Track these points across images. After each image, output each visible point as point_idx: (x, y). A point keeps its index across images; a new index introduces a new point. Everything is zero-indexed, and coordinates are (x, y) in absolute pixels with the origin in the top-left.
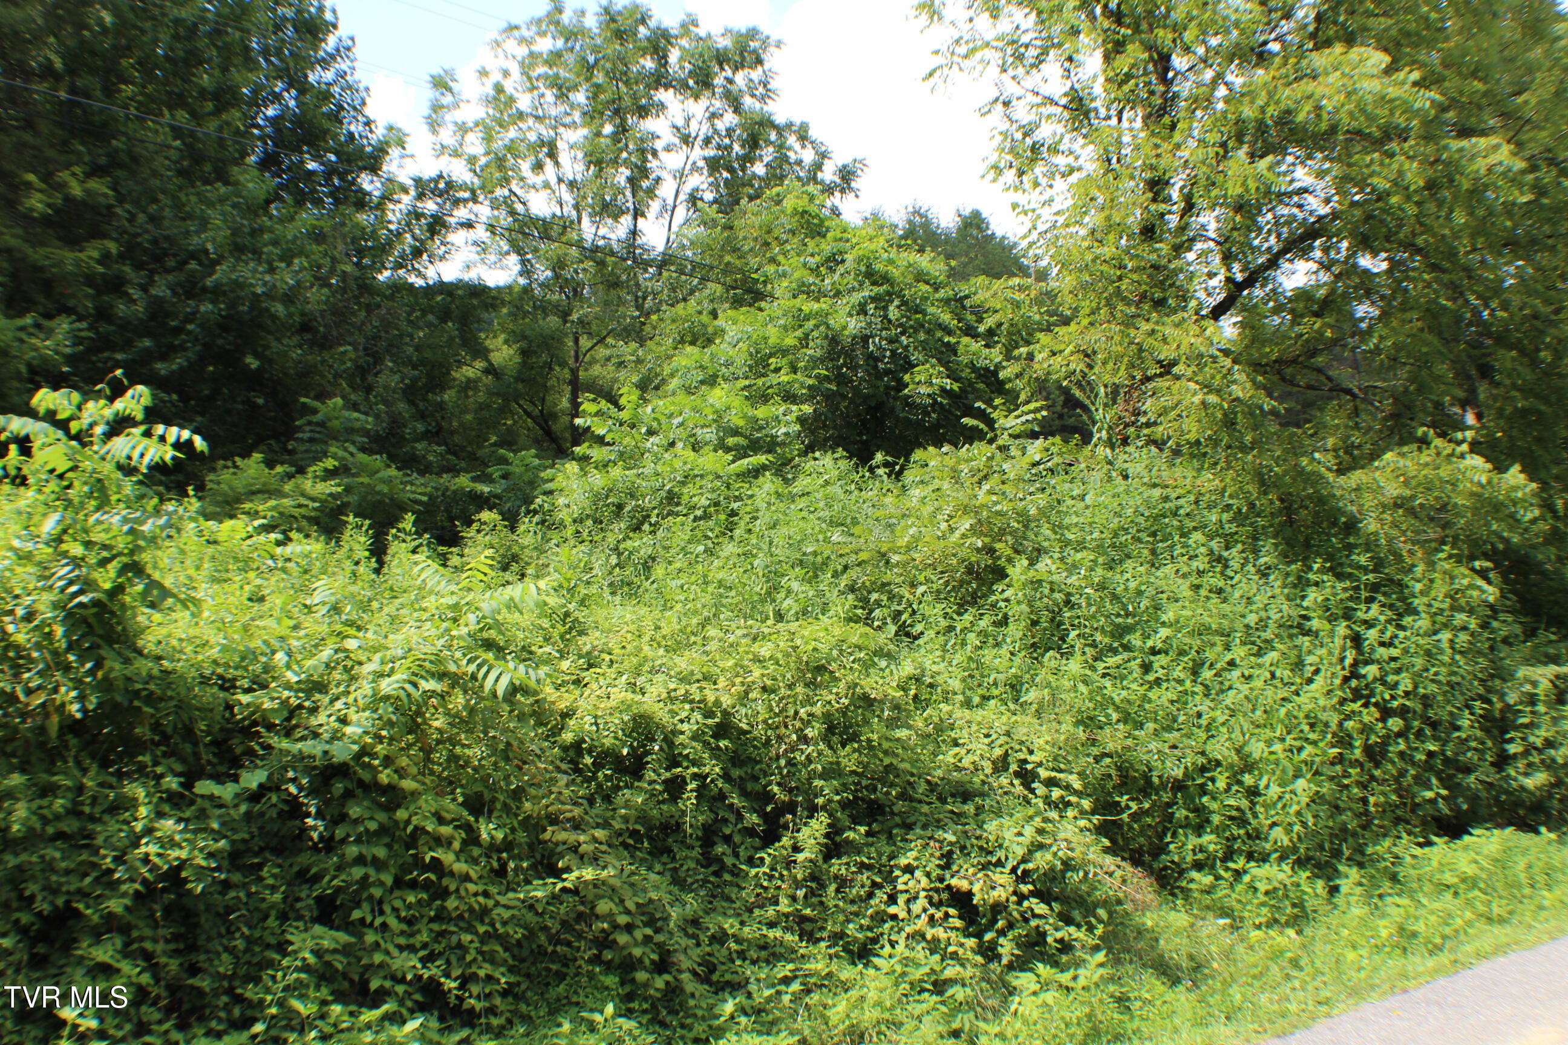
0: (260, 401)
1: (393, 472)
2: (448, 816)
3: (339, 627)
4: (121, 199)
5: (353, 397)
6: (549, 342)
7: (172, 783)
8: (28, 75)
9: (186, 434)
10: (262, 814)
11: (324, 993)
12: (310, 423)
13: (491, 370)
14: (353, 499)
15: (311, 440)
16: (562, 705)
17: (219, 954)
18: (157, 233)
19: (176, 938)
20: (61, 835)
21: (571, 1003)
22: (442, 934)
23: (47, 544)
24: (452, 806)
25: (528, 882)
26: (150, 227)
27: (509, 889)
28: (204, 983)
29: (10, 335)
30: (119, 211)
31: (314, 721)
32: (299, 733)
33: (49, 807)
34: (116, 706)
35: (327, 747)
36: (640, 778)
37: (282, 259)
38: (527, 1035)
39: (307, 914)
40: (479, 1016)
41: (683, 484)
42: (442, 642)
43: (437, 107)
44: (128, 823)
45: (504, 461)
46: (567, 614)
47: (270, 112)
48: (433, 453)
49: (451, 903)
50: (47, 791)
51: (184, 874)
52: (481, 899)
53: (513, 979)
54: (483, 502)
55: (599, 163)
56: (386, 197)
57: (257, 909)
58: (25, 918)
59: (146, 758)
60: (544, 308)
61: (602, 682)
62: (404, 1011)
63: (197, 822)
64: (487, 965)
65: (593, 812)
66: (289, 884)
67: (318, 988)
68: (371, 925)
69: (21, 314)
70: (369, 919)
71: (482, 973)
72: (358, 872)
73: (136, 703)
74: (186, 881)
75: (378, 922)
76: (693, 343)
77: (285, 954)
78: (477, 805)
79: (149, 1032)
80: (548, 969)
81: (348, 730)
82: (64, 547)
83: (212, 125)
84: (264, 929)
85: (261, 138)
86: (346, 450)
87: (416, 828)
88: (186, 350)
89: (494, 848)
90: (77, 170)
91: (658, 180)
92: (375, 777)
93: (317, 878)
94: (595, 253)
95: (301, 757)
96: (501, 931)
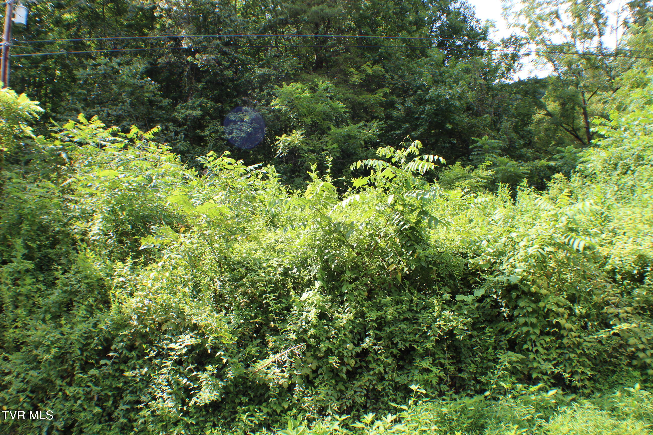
0: (455, 142)
1: (513, 162)
2: (561, 304)
3: (507, 228)
4: (387, 72)
5: (493, 134)
6: (572, 98)
7: (447, 296)
8: (343, 32)
9: (436, 157)
10: (484, 307)
11: (514, 379)
12: (476, 147)
13: (548, 114)
14: (499, 176)
15: (478, 154)
16: (605, 254)
17: (470, 364)
18: (403, 82)
19: (453, 358)
20: (405, 319)
21: (619, 384)
22: (561, 354)
23: (389, 207)
24: (563, 300)
25: (597, 331)
26: (400, 80)
27: (589, 334)
28: (465, 375)
29: (356, 131)
30: (387, 75)
31: (501, 268)
32: (496, 273)
33: (401, 308)
34: (422, 267)
35: (508, 278)
36: (643, 283)
37: (454, 82)
38: (601, 397)
39: (505, 347)
40: (579, 389)
41: (644, 150)
42: (552, 230)
43: (505, 9)
44: (431, 313)
45: (559, 152)
46: (602, 214)
47: (438, 25)
48: (529, 152)
49: (565, 341)
50: (399, 302)
51: (455, 332)
52: (578, 339)
53: (593, 373)
54: (554, 170)
55: (579, 16)
56: (492, 49)
57: (484, 345)
58: (395, 351)
59: (436, 287)
60: (566, 84)
61: (622, 242)
62: (547, 387)
63: (458, 312)
64: (581, 367)
65: (623, 299)
66: (496, 335)
67: (511, 377)
68: (532, 351)
69: (358, 122)
70: (530, 348)
71: (580, 371)
72: (525, 329)
73: (430, 266)
74: (456, 335)
75: (534, 349)
76: (637, 87)
77: (497, 363)
78: (573, 299)
79: (444, 395)
80: (608, 369)
81: (517, 270)
82: (396, 207)
83: (417, 36)
84: (487, 353)
85: (436, 36)
86: (492, 156)
87: (548, 310)
88: (423, 125)
89: (582, 317)
90: (369, 63)
91: (607, 18)
92: (529, 289)
93: (507, 332)
94: (586, 56)
95: (498, 282)
96: (587, 352)
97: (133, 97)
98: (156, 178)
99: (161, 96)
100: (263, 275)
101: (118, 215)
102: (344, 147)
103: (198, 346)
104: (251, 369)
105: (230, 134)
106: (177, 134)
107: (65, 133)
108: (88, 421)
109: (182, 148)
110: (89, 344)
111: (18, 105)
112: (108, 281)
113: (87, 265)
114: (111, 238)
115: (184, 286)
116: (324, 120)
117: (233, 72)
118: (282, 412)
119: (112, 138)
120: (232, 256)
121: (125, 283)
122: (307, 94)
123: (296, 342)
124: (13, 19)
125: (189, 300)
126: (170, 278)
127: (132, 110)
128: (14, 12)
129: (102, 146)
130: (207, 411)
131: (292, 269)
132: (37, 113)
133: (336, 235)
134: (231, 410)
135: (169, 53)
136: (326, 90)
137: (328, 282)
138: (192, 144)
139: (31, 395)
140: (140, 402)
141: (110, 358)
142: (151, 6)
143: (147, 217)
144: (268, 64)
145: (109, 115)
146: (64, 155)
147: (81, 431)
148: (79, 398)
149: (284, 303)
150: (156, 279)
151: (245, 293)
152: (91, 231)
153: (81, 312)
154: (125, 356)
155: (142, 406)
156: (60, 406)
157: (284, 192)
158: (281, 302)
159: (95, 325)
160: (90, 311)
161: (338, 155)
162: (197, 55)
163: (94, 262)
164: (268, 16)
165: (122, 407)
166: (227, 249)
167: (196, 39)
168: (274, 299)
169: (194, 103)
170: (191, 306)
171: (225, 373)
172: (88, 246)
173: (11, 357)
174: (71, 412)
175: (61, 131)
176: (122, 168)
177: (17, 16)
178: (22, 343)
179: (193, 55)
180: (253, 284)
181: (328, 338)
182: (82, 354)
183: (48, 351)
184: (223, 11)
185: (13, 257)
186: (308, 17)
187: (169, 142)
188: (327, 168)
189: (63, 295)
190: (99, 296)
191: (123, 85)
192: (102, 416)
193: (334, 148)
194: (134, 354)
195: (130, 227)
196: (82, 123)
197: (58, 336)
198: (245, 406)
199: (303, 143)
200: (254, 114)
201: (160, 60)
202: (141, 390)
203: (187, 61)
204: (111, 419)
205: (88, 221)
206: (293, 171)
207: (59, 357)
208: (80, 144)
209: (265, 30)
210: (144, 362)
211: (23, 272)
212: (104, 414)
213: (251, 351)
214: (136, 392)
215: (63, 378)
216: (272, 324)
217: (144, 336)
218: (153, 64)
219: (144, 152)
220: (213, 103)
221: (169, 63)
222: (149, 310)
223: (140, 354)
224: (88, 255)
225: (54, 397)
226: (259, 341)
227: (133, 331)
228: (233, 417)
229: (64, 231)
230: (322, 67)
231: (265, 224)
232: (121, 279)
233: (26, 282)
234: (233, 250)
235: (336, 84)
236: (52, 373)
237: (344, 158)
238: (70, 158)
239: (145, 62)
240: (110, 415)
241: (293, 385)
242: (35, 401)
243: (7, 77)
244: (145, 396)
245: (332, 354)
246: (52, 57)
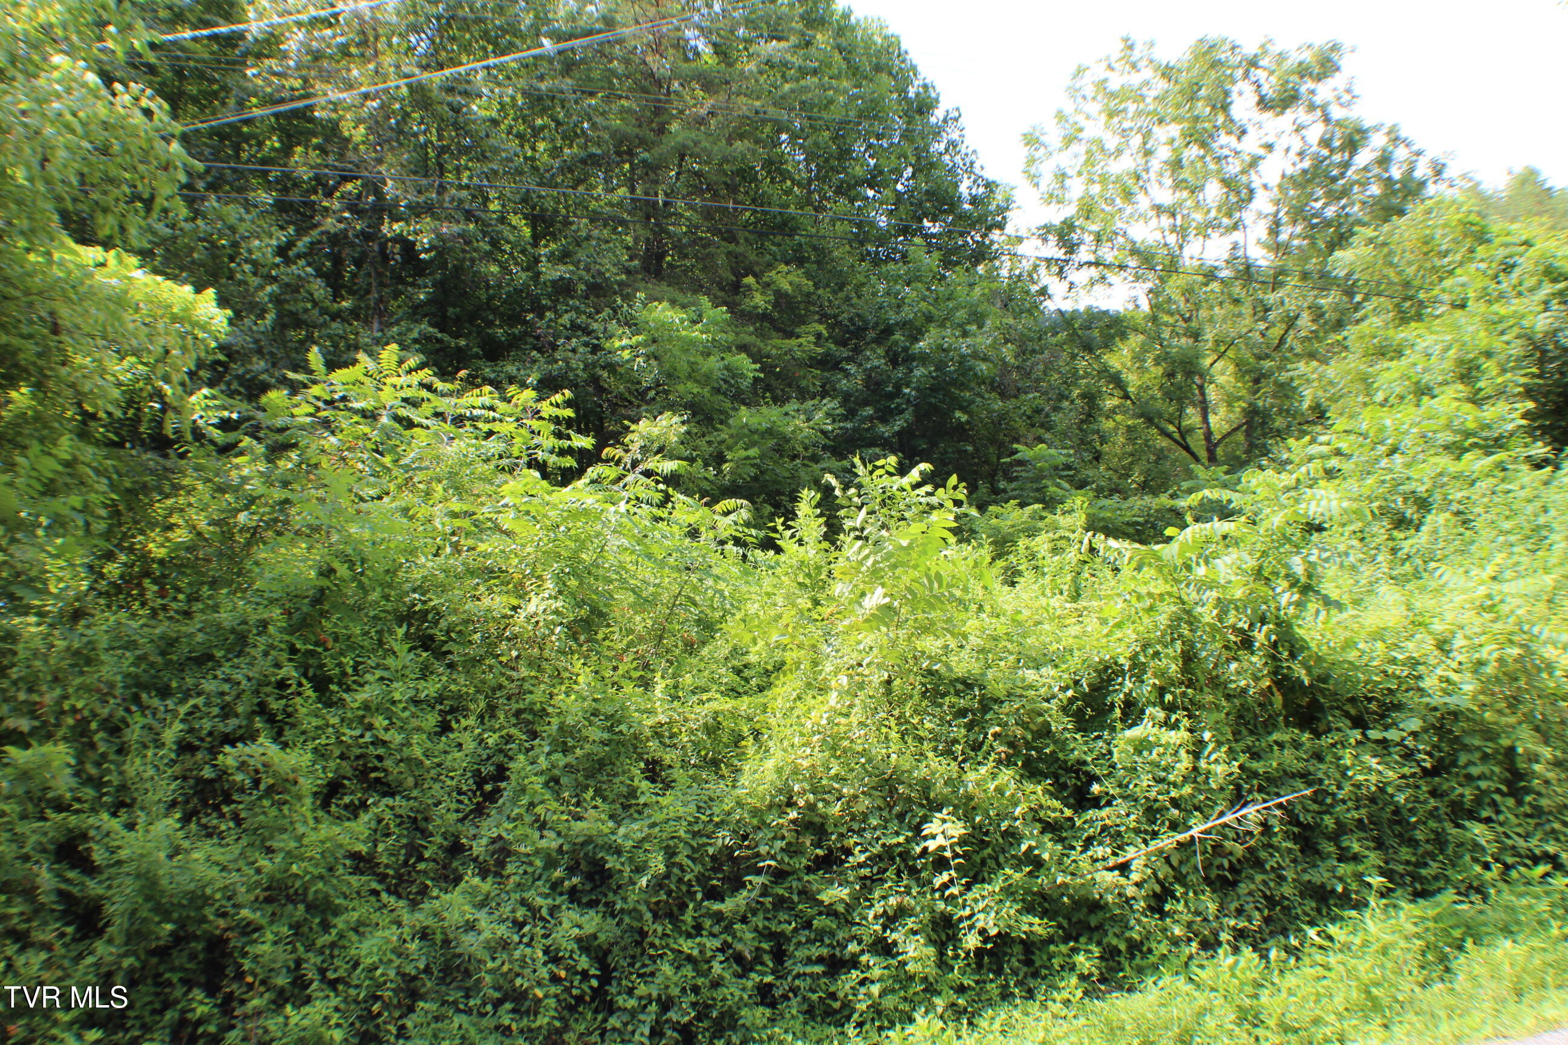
13: (1126, 395)
43: (1031, 161)
88: (902, 412)
193: (747, 457)
227: (793, 816)
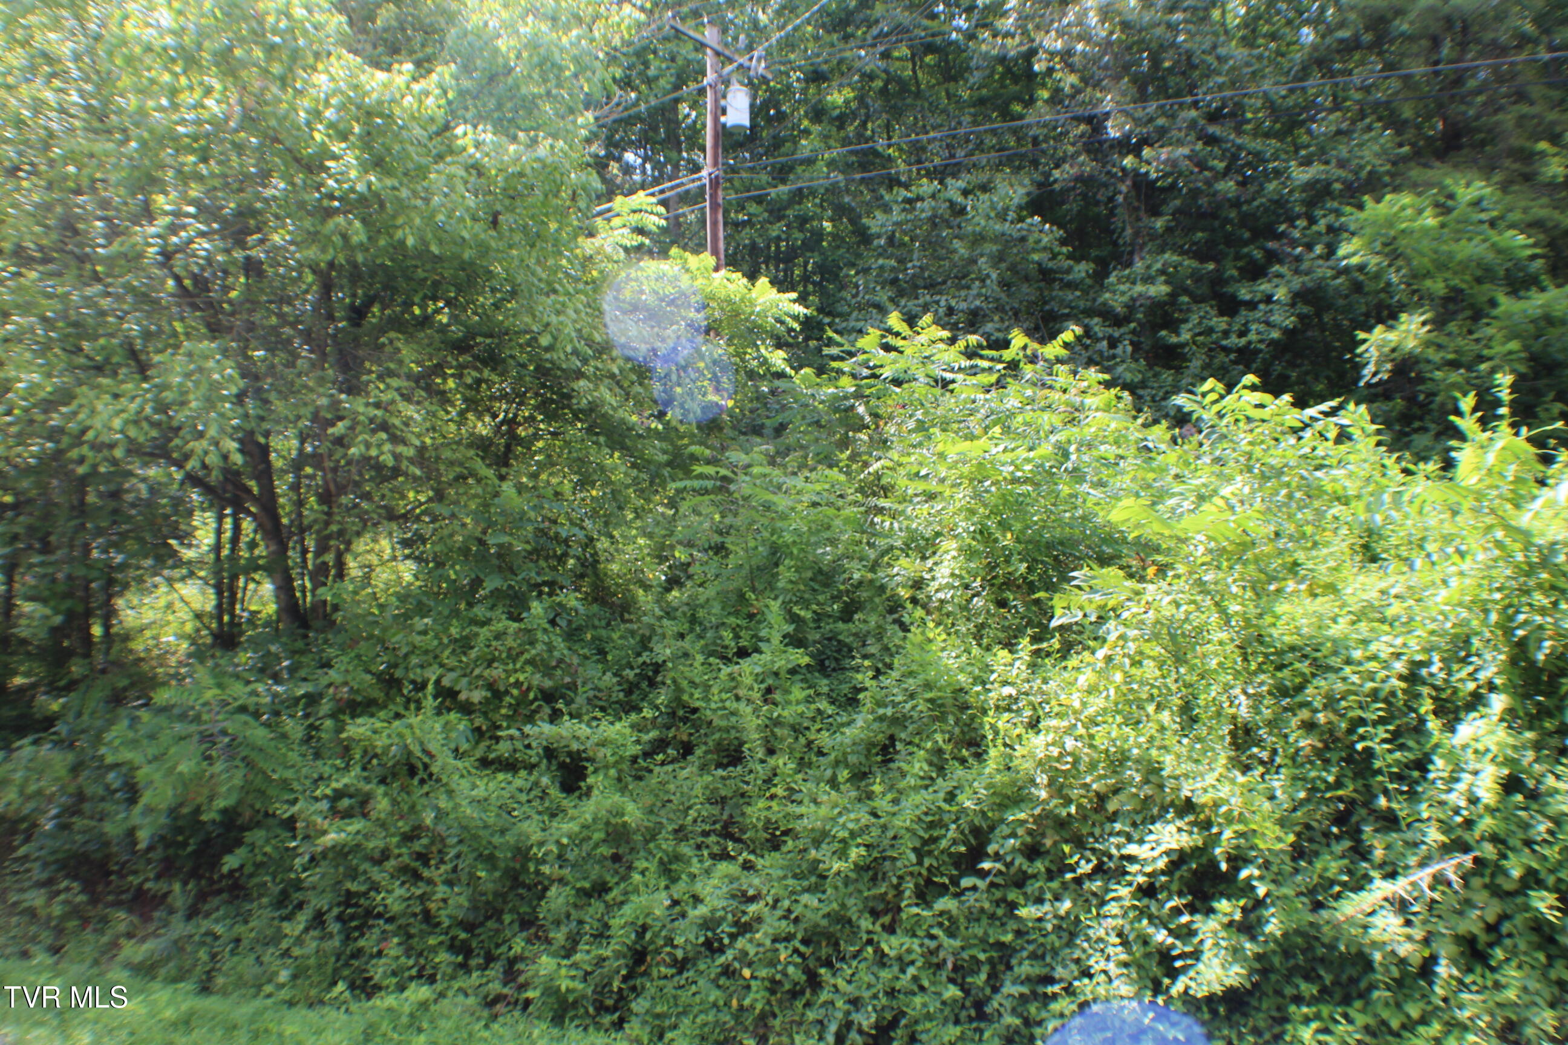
8: (1504, 50)
97: (1003, 265)
98: (1078, 450)
99: (1069, 257)
100: (1355, 679)
101: (996, 540)
102: (1537, 346)
103: (1197, 852)
104: (1325, 914)
105: (1242, 334)
106: (1113, 343)
107: (861, 357)
108: (929, 1017)
109: (1128, 377)
110: (935, 840)
111: (752, 304)
112: (978, 694)
113: (929, 657)
114: (977, 594)
115: (1159, 708)
116: (1479, 281)
117: (1238, 183)
118: (1404, 1026)
119: (965, 363)
120: (1275, 633)
121: (1016, 700)
122: (1430, 220)
123: (1446, 850)
124: (723, 119)
125: (1171, 740)
126: (1124, 688)
127: (1003, 296)
128: (723, 102)
129: (945, 384)
130: (1214, 1013)
131: (1428, 664)
132: (795, 318)
133: (1544, 576)
134: (1275, 1014)
135: (1078, 153)
136: (1477, 203)
137: (1527, 696)
138: (1150, 366)
139: (802, 949)
140: (1050, 980)
141: (983, 874)
142: (1024, 48)
143: (1061, 543)
144: (1322, 155)
145: (950, 311)
146: (861, 410)
147: (913, 1038)
148: (912, 963)
149: (1409, 749)
150: (1091, 690)
151: (1309, 726)
152: (933, 579)
153: (918, 766)
154: (1020, 869)
155: (1056, 988)
156: (868, 978)
157: (1394, 471)
158: (1402, 747)
159: (951, 797)
160: (938, 763)
161: (1522, 369)
162: (1146, 152)
163: (943, 649)
164: (1308, 35)
165: (1011, 988)
166: (1260, 616)
167: (1139, 114)
168: (1384, 741)
169: (1149, 267)
170: (1178, 756)
171: (1261, 922)
172: (928, 613)
173: (760, 863)
174: (891, 993)
175: (851, 354)
176: (997, 430)
177: (729, 110)
178: (786, 833)
179: (1136, 151)
180: (1331, 702)
181: (1528, 843)
182: (920, 863)
183: (842, 854)
184: (1198, 38)
185: (761, 640)
186: (1411, 23)
187: (1097, 364)
188: (1499, 403)
189: (876, 726)
190: (957, 730)
191: (979, 239)
192: (963, 1007)
193: (1510, 353)
194: (1040, 866)
195: (1023, 567)
196: (897, 334)
197: (866, 819)
198: (1308, 1005)
199: (1427, 344)
200: (1297, 283)
201: (1056, 174)
202: (1055, 952)
203: (1123, 169)
204: (982, 1016)
205: (924, 558)
206: (1406, 418)
207: (867, 868)
208: (897, 382)
209: (1304, 73)
210: (1064, 885)
211: (783, 674)
212: (968, 1004)
213: (1325, 869)
214: (1043, 957)
215: (875, 914)
216: (1382, 802)
217: (1062, 824)
218: (1044, 184)
219: (1046, 391)
220: (1194, 264)
221: (1079, 179)
222: (1076, 762)
223: (1054, 868)
224: (931, 635)
225: (855, 957)
226: (1347, 844)
227: (1037, 811)
228: (1277, 1030)
229: (871, 581)
230: (1459, 148)
231: (1347, 551)
232: (1007, 690)
233: (792, 697)
234: (1278, 618)
235: (1505, 187)
236: (850, 902)
237: (1537, 376)
238: (876, 416)
239: (1027, 181)
240: (979, 1005)
241: (1433, 959)
242: (812, 963)
243: (722, 245)
244: (1065, 967)
245: (1540, 884)
246: (813, 193)
